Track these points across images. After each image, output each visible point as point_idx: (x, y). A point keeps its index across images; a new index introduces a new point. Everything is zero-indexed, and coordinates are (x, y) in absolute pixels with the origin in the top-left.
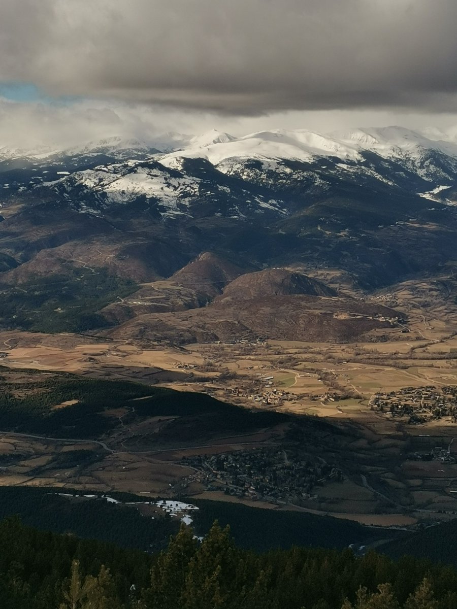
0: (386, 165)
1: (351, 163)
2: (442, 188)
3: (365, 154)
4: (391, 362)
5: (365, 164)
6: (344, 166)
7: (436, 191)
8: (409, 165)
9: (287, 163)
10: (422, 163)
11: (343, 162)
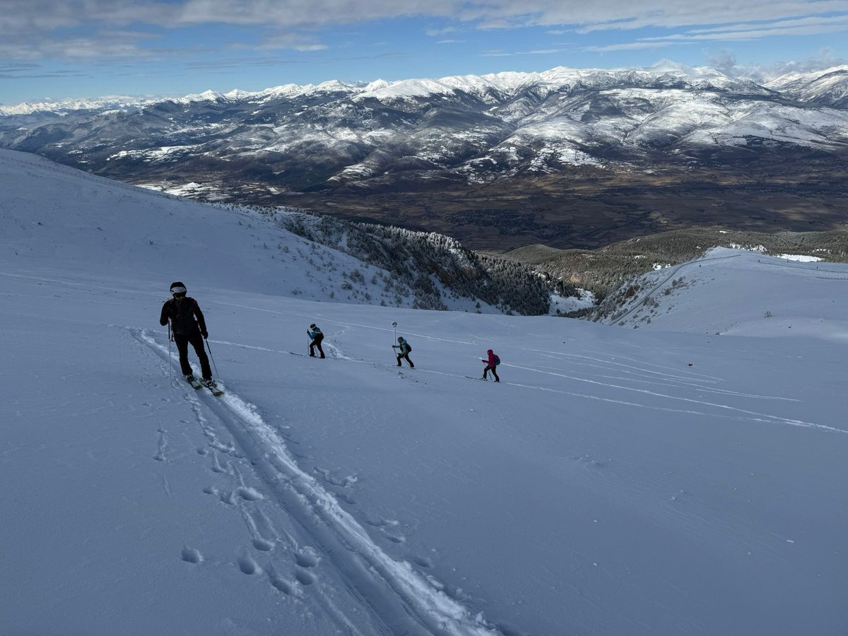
0: (466, 97)
1: (449, 96)
2: (494, 108)
3: (456, 90)
4: (457, 200)
5: (456, 97)
6: (446, 98)
7: (491, 110)
8: (479, 96)
9: (416, 98)
10: (485, 95)
11: (445, 96)
